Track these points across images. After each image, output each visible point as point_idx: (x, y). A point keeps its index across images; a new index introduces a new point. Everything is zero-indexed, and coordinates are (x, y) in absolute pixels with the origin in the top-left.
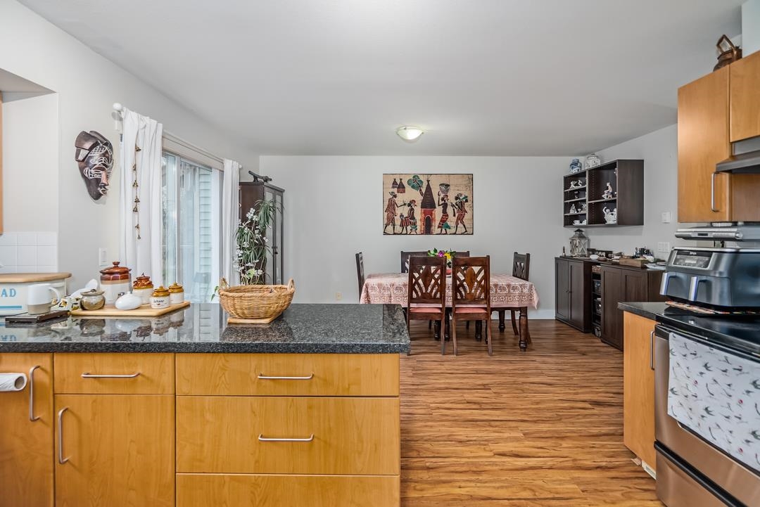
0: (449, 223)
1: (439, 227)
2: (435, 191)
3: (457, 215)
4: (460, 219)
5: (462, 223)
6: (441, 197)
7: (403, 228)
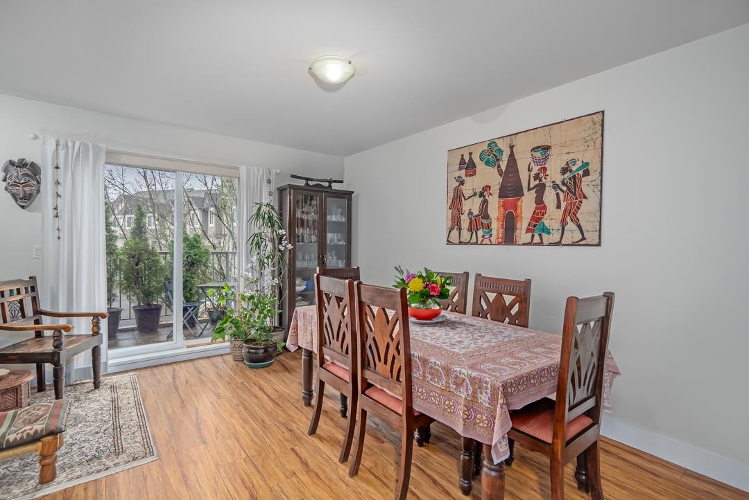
0: (547, 223)
1: (528, 230)
2: (523, 162)
3: (563, 205)
4: (571, 213)
6: (533, 173)
7: (472, 233)
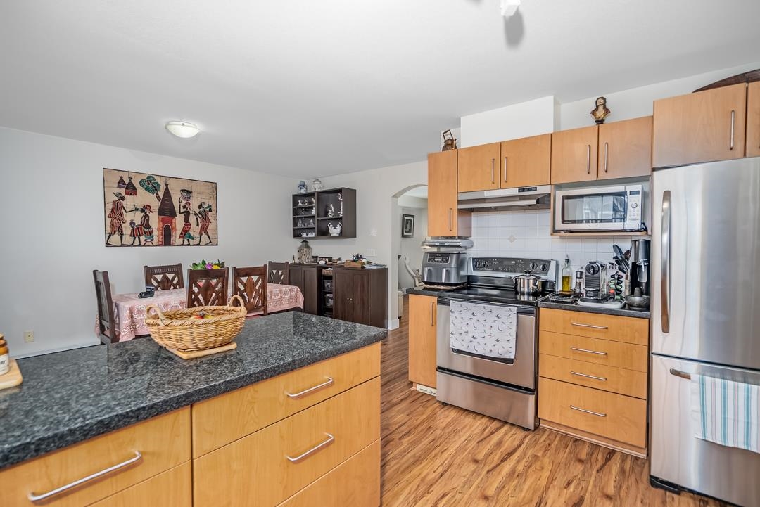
0: (192, 234)
1: (180, 237)
2: (176, 197)
3: (200, 224)
4: (204, 229)
5: (206, 233)
6: (182, 204)
7: (135, 238)
